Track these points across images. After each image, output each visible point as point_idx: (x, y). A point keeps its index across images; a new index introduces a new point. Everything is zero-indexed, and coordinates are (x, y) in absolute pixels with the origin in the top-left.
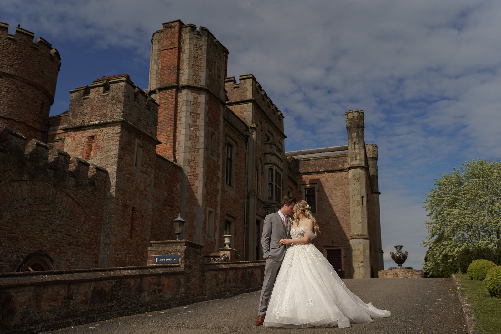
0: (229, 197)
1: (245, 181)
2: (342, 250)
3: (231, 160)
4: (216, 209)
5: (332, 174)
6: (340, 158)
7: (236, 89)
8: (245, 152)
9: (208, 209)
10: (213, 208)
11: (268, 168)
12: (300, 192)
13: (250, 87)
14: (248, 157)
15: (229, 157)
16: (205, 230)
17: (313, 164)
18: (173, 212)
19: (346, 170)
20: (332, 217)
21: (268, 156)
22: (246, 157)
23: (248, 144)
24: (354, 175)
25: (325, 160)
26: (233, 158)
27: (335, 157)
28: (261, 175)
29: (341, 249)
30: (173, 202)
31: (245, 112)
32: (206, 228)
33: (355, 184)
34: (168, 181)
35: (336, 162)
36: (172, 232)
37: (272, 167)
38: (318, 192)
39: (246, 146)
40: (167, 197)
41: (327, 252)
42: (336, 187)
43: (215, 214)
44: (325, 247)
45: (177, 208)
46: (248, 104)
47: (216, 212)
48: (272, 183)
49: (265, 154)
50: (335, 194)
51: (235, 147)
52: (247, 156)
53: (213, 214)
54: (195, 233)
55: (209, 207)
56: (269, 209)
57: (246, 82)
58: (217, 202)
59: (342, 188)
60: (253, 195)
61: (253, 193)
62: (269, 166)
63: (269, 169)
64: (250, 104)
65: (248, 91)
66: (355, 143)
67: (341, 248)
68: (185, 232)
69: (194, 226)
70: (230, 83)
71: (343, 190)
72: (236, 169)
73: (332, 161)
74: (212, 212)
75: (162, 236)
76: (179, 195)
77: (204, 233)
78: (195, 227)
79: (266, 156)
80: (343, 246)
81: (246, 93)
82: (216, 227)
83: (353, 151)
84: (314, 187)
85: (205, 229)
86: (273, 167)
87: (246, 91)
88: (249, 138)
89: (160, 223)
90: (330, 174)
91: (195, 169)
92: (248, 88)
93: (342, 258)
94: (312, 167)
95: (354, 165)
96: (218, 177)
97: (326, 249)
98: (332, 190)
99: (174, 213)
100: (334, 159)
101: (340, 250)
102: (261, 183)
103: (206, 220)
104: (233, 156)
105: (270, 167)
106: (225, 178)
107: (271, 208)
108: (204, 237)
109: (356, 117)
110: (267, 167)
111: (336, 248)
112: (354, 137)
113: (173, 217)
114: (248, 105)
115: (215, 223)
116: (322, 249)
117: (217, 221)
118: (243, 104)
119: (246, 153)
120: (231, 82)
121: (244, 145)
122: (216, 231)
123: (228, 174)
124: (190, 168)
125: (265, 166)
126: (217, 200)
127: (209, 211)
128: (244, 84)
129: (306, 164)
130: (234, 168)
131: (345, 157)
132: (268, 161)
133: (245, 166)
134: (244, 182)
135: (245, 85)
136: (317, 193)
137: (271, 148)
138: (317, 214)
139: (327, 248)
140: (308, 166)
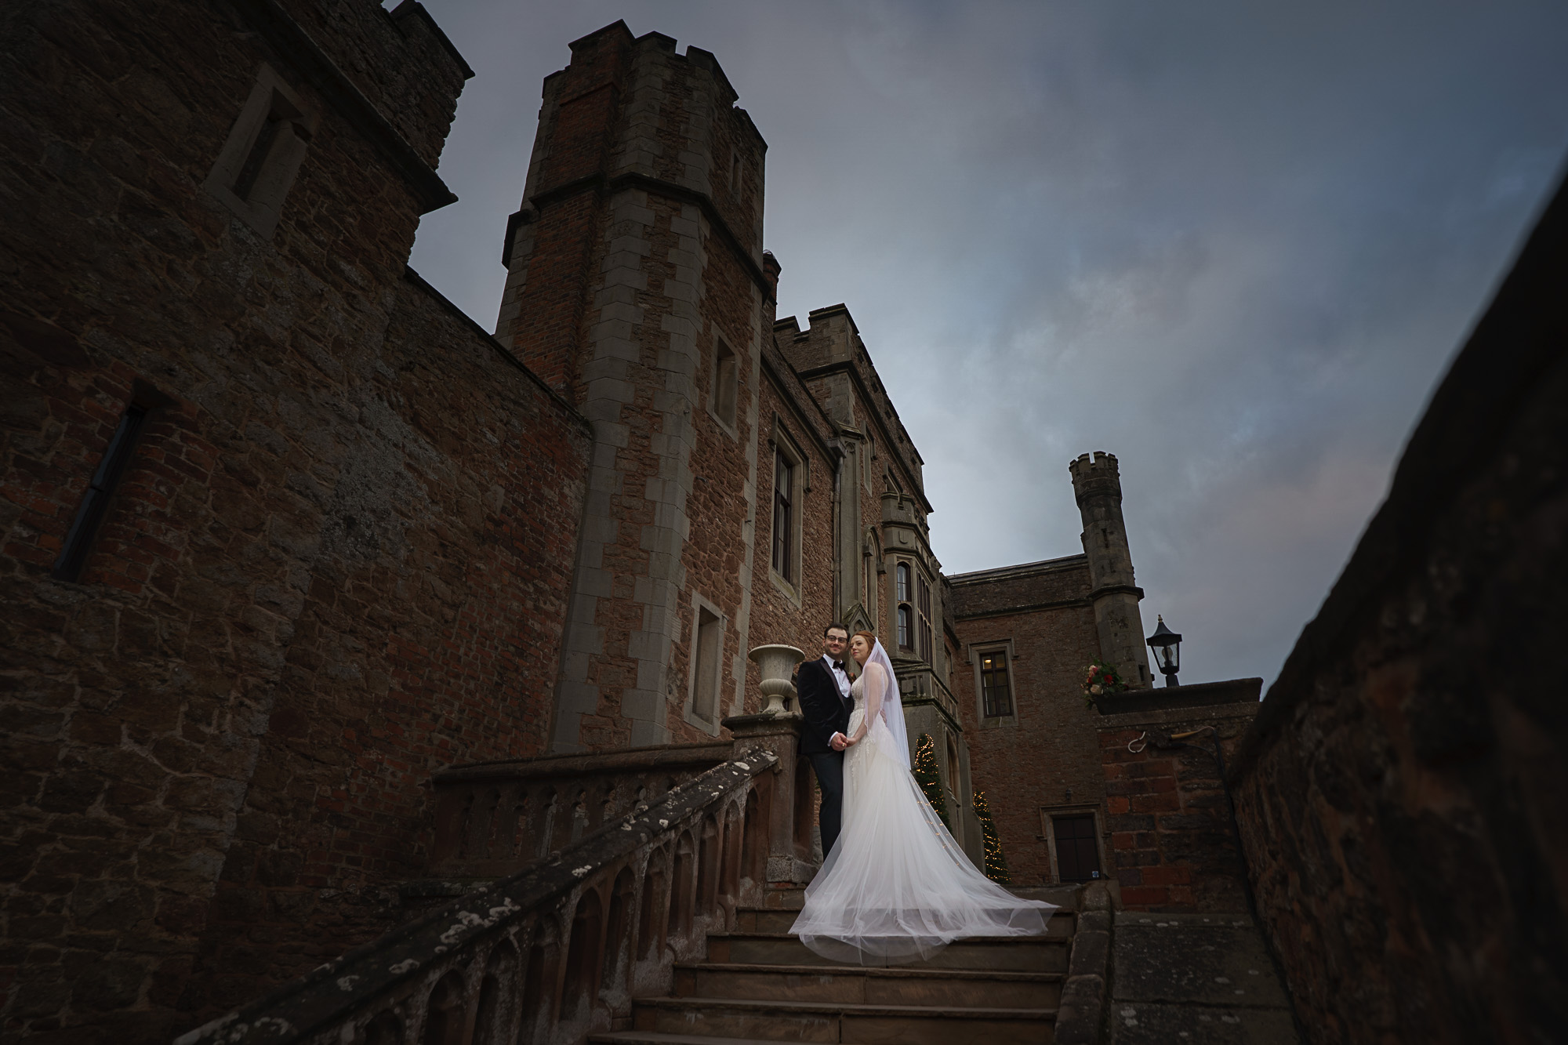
0: (785, 611)
1: (833, 581)
2: (1097, 816)
3: (787, 505)
4: (731, 613)
5: (1049, 613)
6: (1067, 573)
7: (800, 345)
8: (832, 498)
9: (697, 600)
10: (718, 605)
11: (896, 563)
12: (968, 663)
13: (839, 336)
14: (840, 512)
15: (784, 492)
16: (682, 680)
17: (996, 593)
18: (534, 585)
19: (1084, 601)
20: (1059, 726)
21: (895, 530)
22: (833, 513)
23: (838, 475)
24: (1112, 612)
25: (1028, 579)
26: (795, 500)
27: (1052, 572)
28: (878, 580)
29: (1093, 814)
30: (538, 541)
31: (827, 397)
32: (686, 675)
33: (1116, 635)
34: (517, 447)
35: (1055, 584)
36: (517, 670)
37: (906, 561)
38: (1015, 663)
39: (834, 482)
40: (503, 509)
41: (1054, 824)
42: (1064, 647)
43: (729, 630)
44: (1046, 809)
45: (555, 575)
46: (836, 377)
47: (731, 623)
48: (909, 603)
49: (887, 524)
50: (1062, 665)
51: (800, 470)
52: (837, 510)
53: (722, 628)
54: (635, 686)
55: (704, 594)
56: (904, 679)
57: (827, 325)
58: (738, 590)
59: (1080, 648)
60: (859, 622)
61: (859, 617)
62: (898, 557)
63: (899, 564)
64: (840, 375)
65: (834, 346)
66: (1104, 531)
67: (1093, 810)
68: (590, 681)
69: (630, 655)
70: (783, 332)
71: (1082, 653)
72: (806, 534)
73: (1046, 581)
74: (716, 618)
75: (457, 676)
76: (572, 527)
77: (675, 691)
78: (635, 661)
79: (888, 529)
80: (1099, 805)
81: (829, 351)
82: (734, 682)
83: (1103, 551)
84: (1003, 649)
85: (680, 676)
86: (910, 559)
87: (829, 346)
88: (842, 459)
89: (449, 613)
90: (1043, 613)
91: (647, 437)
92: (833, 337)
93: (1101, 841)
94: (995, 600)
95: (1108, 584)
96: (744, 503)
97: (1051, 816)
98: (1052, 655)
99: (538, 590)
100: (1052, 577)
101: (1091, 816)
102: (879, 600)
103: (686, 638)
104: (795, 493)
105: (901, 561)
106: (768, 544)
107: (910, 675)
108: (676, 710)
109: (1100, 469)
110: (894, 559)
111: (1078, 811)
112: (1100, 517)
113: (530, 604)
114: (835, 380)
115: (727, 664)
116: (1039, 815)
117: (736, 659)
118: (822, 378)
119: (833, 503)
120: (787, 331)
121: (827, 479)
122: (732, 699)
123: (781, 545)
124: (627, 434)
125: (888, 557)
126: (736, 578)
127: (703, 609)
128: (821, 332)
129: (978, 592)
130: (799, 529)
131: (1080, 571)
132: (896, 544)
133: (833, 538)
134: (831, 584)
135: (825, 333)
136: (1013, 664)
137: (901, 508)
138: (1017, 720)
139: (1053, 813)
140: (982, 598)
